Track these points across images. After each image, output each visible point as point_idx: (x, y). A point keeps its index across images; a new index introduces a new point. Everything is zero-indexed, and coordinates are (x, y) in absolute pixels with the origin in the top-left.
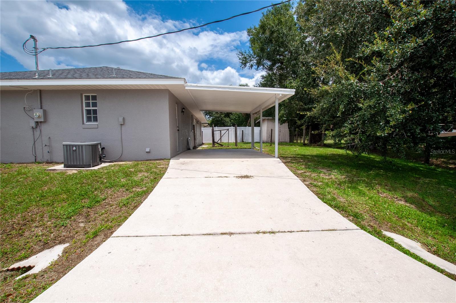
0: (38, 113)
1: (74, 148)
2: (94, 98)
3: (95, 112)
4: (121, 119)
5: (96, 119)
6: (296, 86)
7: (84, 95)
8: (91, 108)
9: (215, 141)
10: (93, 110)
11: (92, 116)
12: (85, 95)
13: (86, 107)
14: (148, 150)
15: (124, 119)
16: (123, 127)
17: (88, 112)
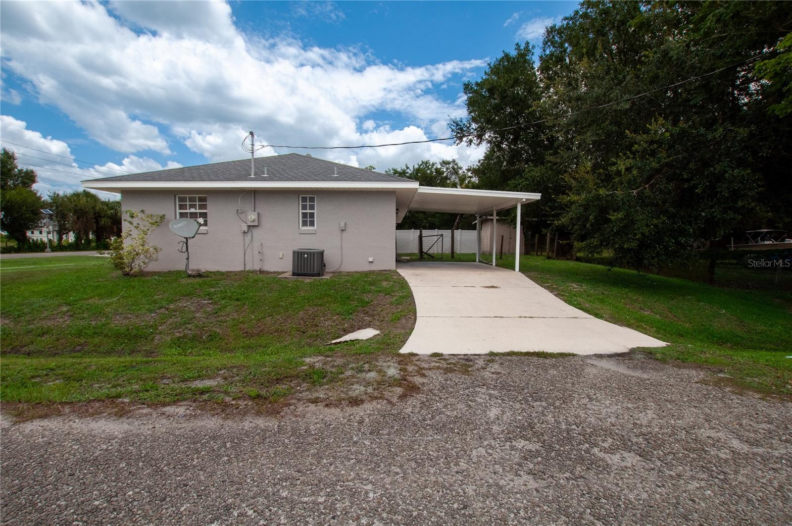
0: (252, 216)
1: (306, 256)
2: (312, 200)
3: (312, 215)
4: (342, 224)
5: (312, 224)
6: (538, 176)
7: (300, 196)
8: (308, 211)
9: (423, 251)
10: (310, 213)
11: (308, 219)
12: (302, 197)
13: (302, 209)
14: (371, 259)
15: (345, 224)
16: (344, 234)
17: (304, 215)
